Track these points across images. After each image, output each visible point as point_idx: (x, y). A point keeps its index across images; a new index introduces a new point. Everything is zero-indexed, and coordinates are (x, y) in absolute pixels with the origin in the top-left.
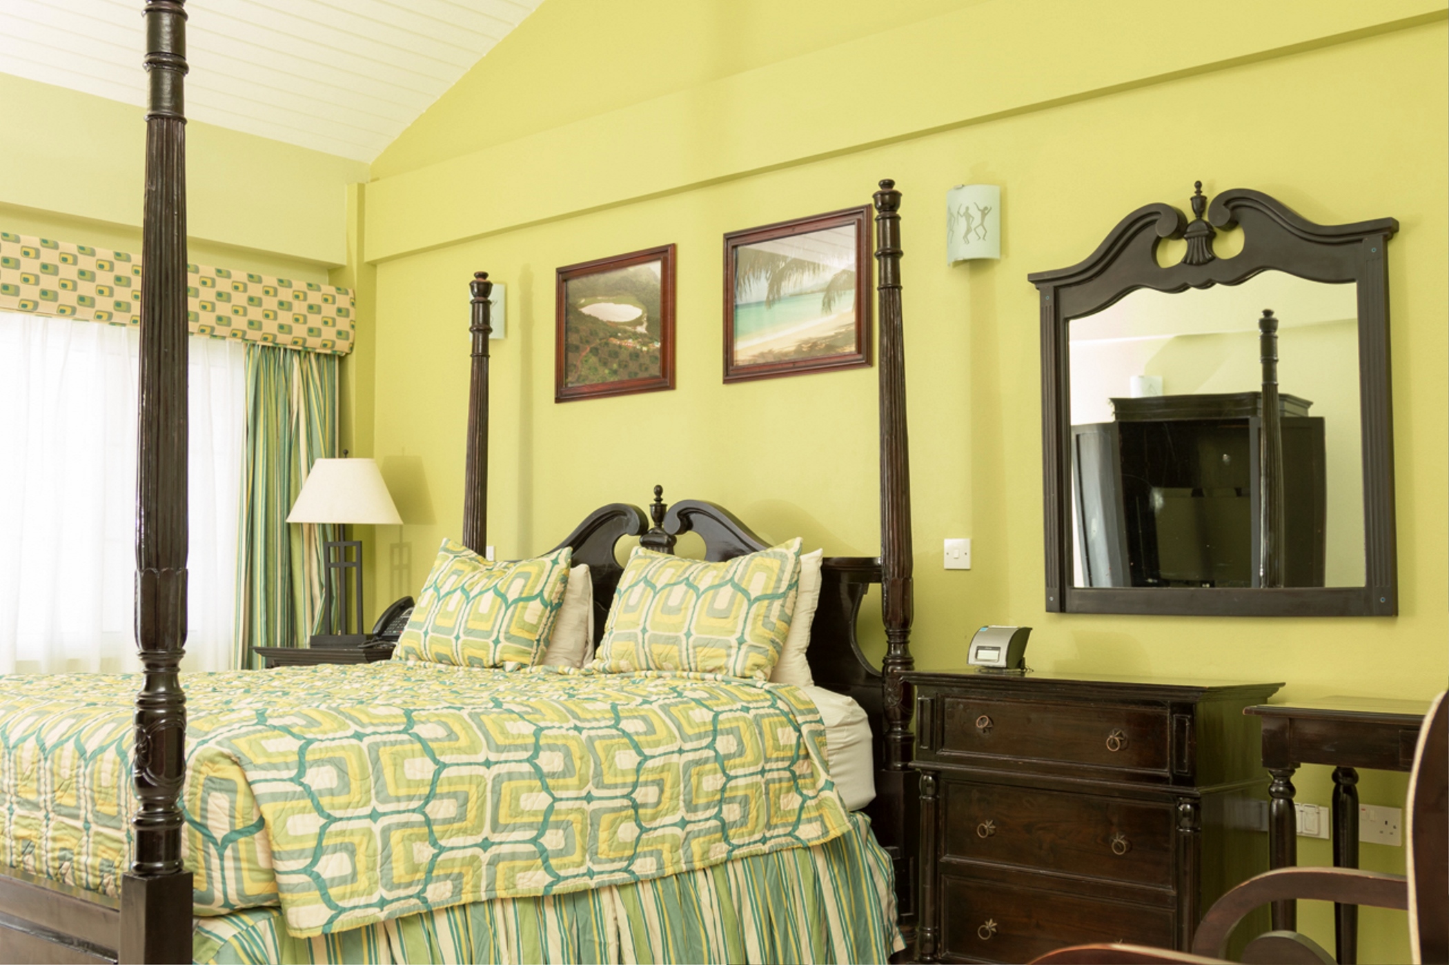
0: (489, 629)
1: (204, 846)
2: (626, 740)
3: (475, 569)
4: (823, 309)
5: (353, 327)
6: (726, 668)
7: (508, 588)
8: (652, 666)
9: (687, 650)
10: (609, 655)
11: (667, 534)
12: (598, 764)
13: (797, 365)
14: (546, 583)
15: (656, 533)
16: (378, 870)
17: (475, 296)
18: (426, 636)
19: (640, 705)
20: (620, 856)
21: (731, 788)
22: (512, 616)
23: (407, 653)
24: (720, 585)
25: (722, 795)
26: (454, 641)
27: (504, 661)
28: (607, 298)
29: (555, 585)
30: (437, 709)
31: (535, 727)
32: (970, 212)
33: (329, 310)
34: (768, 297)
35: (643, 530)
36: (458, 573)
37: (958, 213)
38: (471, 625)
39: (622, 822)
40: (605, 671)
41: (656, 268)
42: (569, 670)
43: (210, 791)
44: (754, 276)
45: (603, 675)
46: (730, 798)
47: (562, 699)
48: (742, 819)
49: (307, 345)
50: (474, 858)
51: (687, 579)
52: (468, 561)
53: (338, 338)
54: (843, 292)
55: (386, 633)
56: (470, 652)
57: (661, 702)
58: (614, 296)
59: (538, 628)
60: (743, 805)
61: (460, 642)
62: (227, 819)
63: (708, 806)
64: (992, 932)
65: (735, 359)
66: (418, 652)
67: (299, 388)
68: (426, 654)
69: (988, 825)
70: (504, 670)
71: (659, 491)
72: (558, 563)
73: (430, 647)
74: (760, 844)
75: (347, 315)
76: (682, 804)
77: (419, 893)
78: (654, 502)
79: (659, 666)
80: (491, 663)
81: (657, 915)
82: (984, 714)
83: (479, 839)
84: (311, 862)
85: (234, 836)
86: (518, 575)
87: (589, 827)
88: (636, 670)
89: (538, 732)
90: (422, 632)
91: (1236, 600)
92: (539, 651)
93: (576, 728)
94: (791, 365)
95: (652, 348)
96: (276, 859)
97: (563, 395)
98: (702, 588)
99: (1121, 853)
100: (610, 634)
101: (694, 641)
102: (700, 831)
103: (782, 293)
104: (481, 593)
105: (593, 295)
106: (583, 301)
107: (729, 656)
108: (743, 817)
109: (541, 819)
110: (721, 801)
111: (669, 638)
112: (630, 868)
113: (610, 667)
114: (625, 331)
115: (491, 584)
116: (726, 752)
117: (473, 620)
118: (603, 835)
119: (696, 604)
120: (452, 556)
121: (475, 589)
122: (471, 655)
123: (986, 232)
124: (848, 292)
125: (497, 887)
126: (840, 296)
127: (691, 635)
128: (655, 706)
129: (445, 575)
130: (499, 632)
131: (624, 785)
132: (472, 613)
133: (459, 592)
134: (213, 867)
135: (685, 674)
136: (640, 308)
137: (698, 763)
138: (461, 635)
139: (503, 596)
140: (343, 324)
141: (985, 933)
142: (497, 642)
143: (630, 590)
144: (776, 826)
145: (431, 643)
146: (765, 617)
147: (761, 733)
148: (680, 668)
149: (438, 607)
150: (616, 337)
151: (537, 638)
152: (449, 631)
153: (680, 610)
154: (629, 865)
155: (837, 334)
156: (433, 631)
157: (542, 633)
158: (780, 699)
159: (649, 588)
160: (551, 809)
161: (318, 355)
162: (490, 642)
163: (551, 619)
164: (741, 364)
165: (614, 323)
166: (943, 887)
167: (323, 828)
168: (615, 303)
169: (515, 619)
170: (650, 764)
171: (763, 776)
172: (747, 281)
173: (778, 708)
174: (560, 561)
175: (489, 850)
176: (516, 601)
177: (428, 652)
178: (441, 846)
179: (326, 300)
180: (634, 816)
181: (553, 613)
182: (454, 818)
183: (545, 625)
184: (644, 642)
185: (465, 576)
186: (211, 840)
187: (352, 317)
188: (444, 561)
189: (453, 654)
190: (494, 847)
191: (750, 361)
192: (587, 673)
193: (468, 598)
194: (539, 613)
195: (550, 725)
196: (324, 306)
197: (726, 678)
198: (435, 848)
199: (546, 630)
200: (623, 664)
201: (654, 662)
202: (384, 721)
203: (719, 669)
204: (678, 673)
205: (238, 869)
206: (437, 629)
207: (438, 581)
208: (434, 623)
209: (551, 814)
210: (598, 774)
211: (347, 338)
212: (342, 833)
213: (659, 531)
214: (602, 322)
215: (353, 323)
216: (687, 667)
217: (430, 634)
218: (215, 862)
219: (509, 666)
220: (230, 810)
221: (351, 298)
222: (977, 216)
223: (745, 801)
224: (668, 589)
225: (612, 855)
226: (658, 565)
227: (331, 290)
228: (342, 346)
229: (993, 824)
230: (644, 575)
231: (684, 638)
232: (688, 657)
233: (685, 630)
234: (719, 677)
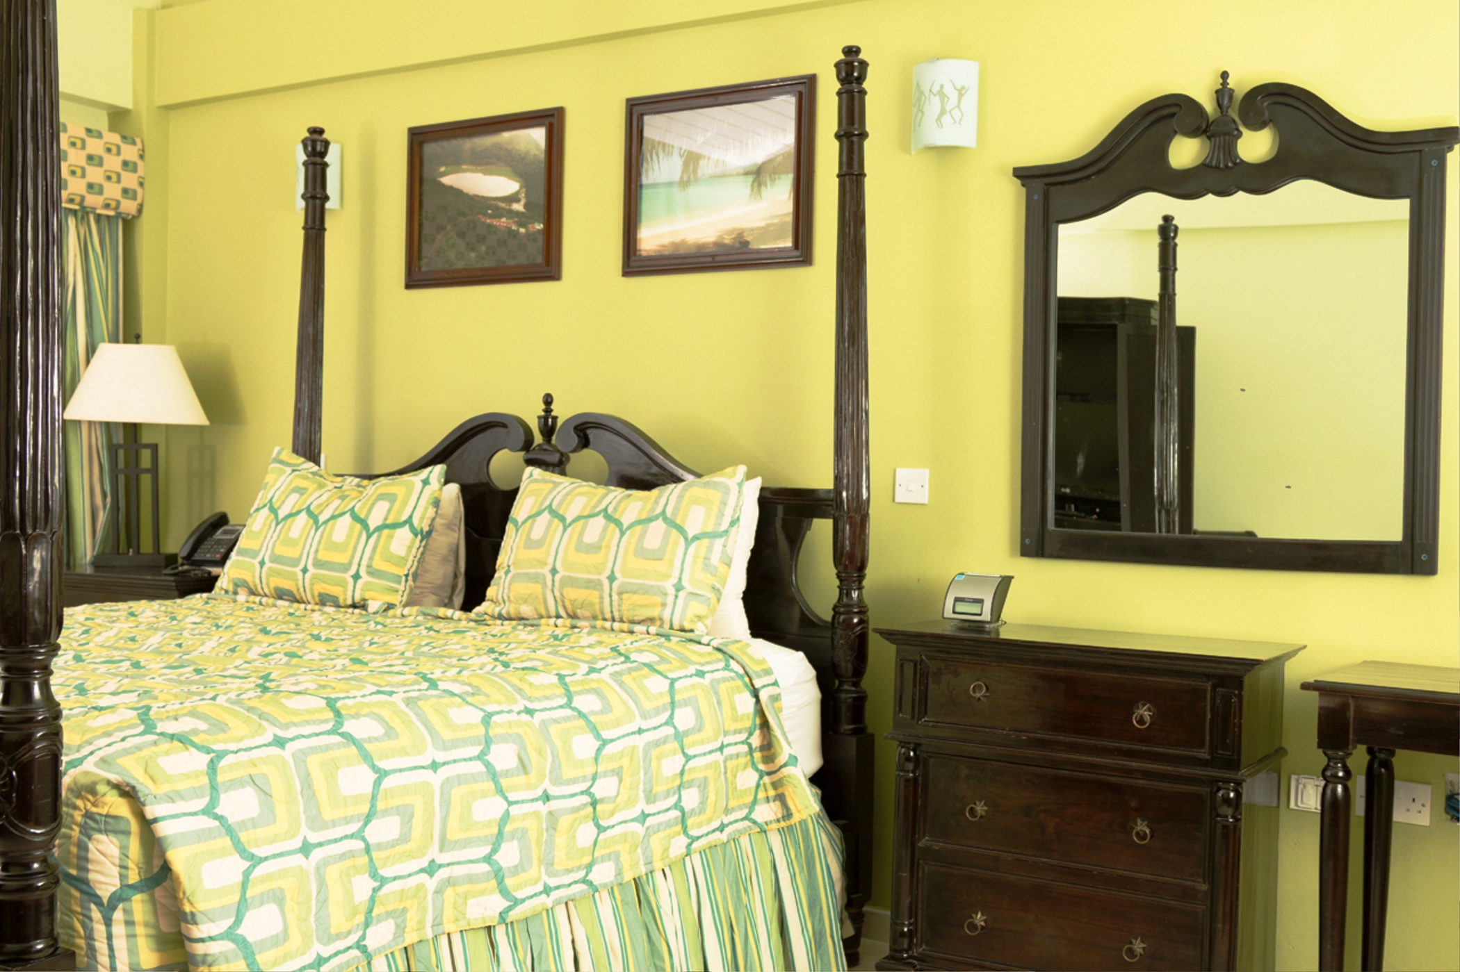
0: (346, 561)
1: (82, 907)
2: (582, 722)
3: (321, 486)
4: (751, 195)
5: (141, 184)
6: (661, 619)
7: (369, 512)
8: (562, 613)
9: (611, 596)
10: (506, 598)
11: (559, 451)
12: (555, 755)
13: (717, 259)
14: (415, 508)
15: (546, 450)
16: (312, 919)
17: (308, 156)
18: (261, 567)
19: (588, 674)
20: (578, 864)
21: (690, 770)
22: (375, 547)
23: (236, 585)
24: (650, 520)
25: (682, 779)
26: (300, 574)
27: (367, 600)
28: (474, 168)
29: (426, 509)
30: (364, 696)
31: (482, 714)
32: (945, 90)
33: (113, 163)
34: (682, 177)
35: (527, 445)
36: (301, 491)
37: (930, 91)
38: (323, 556)
39: (580, 823)
40: (500, 617)
41: (537, 136)
42: (453, 614)
43: (92, 832)
44: (664, 151)
45: (499, 622)
46: (688, 781)
47: (497, 670)
48: (701, 806)
49: (86, 204)
50: (420, 887)
51: (606, 510)
52: (310, 476)
53: (89, 193)
54: (777, 176)
55: (197, 557)
56: (320, 588)
57: (611, 670)
58: (483, 165)
59: (407, 561)
60: (702, 789)
61: (308, 575)
62: (115, 871)
63: (668, 794)
64: (981, 926)
65: (638, 248)
66: (251, 585)
67: (75, 256)
68: (262, 589)
69: (980, 808)
70: (366, 610)
71: (548, 400)
72: (429, 484)
73: (268, 580)
74: (718, 833)
75: (135, 170)
76: (641, 795)
77: (358, 942)
78: (543, 414)
79: (572, 614)
80: (349, 602)
81: (616, 930)
82: (978, 680)
83: (424, 863)
84: (235, 922)
85: (128, 892)
86: (382, 497)
87: (545, 833)
88: (541, 617)
89: (487, 719)
90: (256, 562)
91: (1249, 550)
92: (408, 588)
93: (530, 712)
94: (709, 259)
95: (531, 230)
96: (187, 922)
97: (416, 278)
98: (626, 522)
99: (1145, 842)
100: (507, 573)
101: (619, 587)
102: (659, 824)
103: (700, 173)
104: (333, 517)
105: (456, 163)
106: (443, 169)
107: (664, 605)
108: (702, 803)
109: (495, 830)
110: (680, 787)
111: (589, 581)
112: (588, 878)
113: (508, 613)
114: (497, 208)
115: (346, 506)
116: (685, 728)
117: (325, 549)
118: (561, 841)
119: (619, 542)
120: (289, 470)
121: (324, 512)
122: (322, 591)
123: (962, 115)
124: (783, 176)
125: (445, 920)
126: (773, 180)
127: (616, 578)
128: (605, 675)
129: (283, 492)
130: (359, 565)
131: (584, 778)
132: (323, 541)
133: (304, 515)
134: (96, 935)
135: (608, 625)
136: (517, 181)
137: (657, 744)
138: (310, 567)
139: (363, 523)
140: (130, 180)
141: (973, 926)
142: (356, 577)
143: (530, 521)
144: (733, 810)
145: (269, 576)
146: (705, 558)
147: (719, 703)
148: (600, 617)
149: (277, 532)
150: (485, 214)
151: (406, 572)
152: (294, 562)
153: (599, 548)
154: (587, 874)
155: (768, 226)
156: (272, 562)
157: (411, 567)
158: (733, 658)
159: (556, 520)
160: (506, 817)
161: (99, 218)
162: (348, 576)
163: (421, 549)
164: (644, 254)
165: (483, 197)
166: (920, 874)
167: (247, 874)
168: (485, 174)
169: (379, 550)
170: (609, 749)
171: (722, 753)
172: (654, 156)
173: (732, 670)
174: (431, 480)
175: (436, 875)
176: (379, 529)
177: (264, 586)
178: (382, 877)
179: (109, 150)
180: (592, 815)
181: (424, 543)
182: (397, 840)
183: (415, 557)
184: (553, 585)
185: (310, 495)
186: (93, 899)
187: (141, 172)
188: (281, 475)
189: (298, 590)
190: (441, 870)
191: (655, 251)
192: (478, 619)
193: (316, 521)
194: (408, 543)
195: (498, 708)
196: (106, 157)
197: (662, 631)
198: (375, 881)
199: (416, 563)
200: (526, 610)
201: (565, 608)
202: (307, 717)
203: (651, 620)
204: (599, 623)
205: (131, 936)
206: (276, 559)
207: (274, 500)
208: (273, 551)
209: (505, 824)
210: (556, 768)
211: (135, 198)
212: (268, 877)
213: (546, 447)
214: (467, 195)
215: (141, 180)
216: (608, 616)
217: (268, 564)
218: (100, 929)
219: (373, 606)
220: (120, 859)
221: (139, 150)
222: (953, 95)
223: (703, 785)
224: (581, 522)
225: (570, 865)
226: (564, 492)
227: (115, 138)
228: (129, 207)
229: (985, 804)
230: (547, 503)
231: (606, 583)
232: (611, 605)
233: (608, 573)
234: (653, 629)
